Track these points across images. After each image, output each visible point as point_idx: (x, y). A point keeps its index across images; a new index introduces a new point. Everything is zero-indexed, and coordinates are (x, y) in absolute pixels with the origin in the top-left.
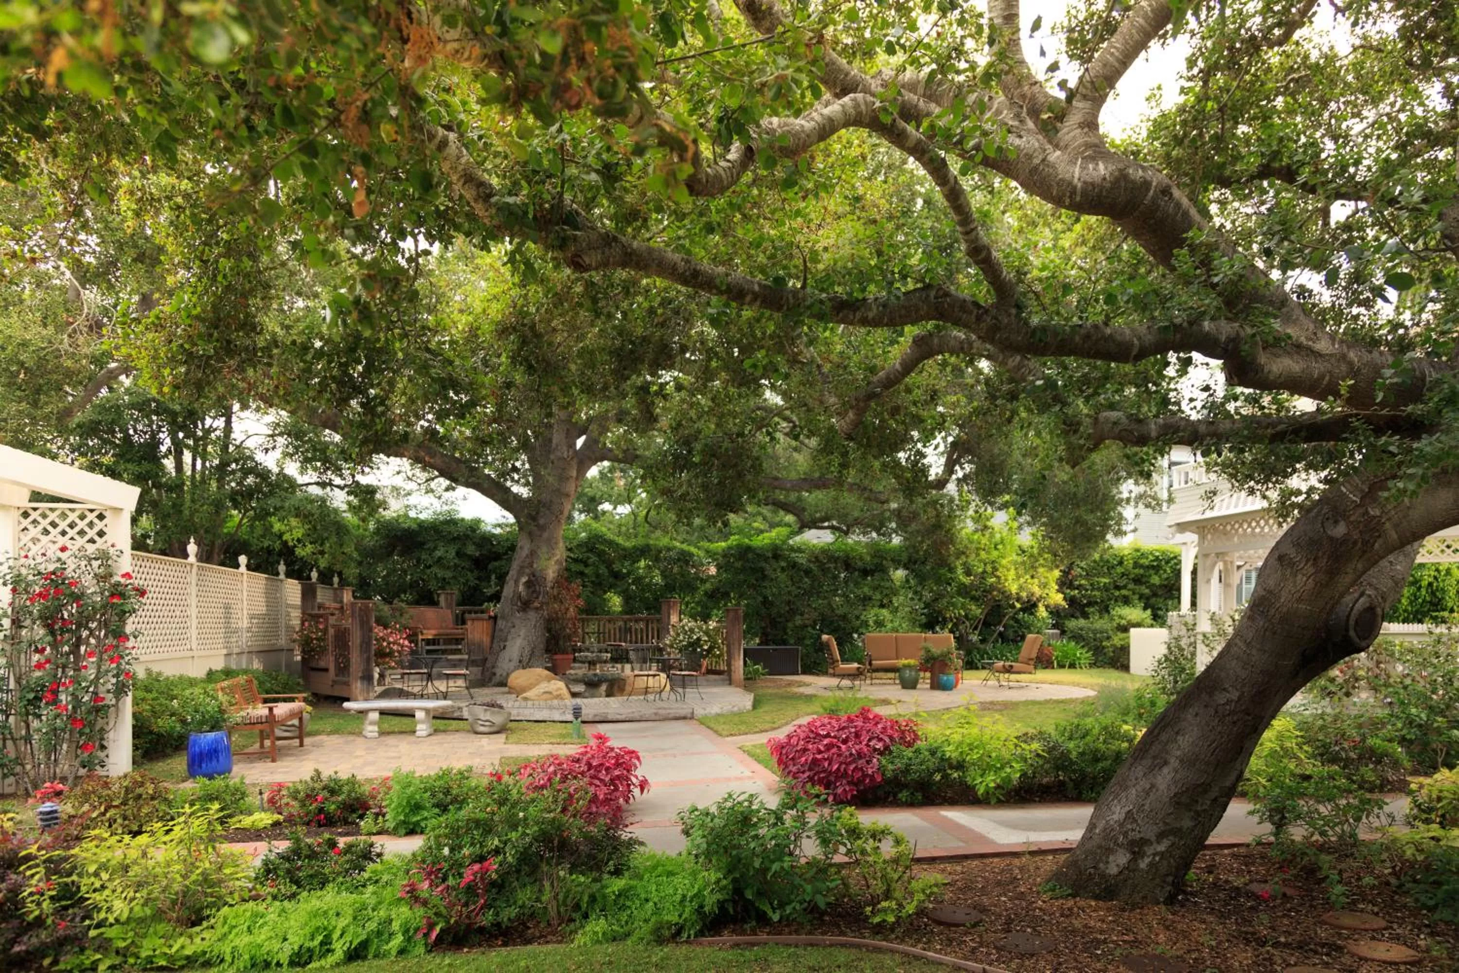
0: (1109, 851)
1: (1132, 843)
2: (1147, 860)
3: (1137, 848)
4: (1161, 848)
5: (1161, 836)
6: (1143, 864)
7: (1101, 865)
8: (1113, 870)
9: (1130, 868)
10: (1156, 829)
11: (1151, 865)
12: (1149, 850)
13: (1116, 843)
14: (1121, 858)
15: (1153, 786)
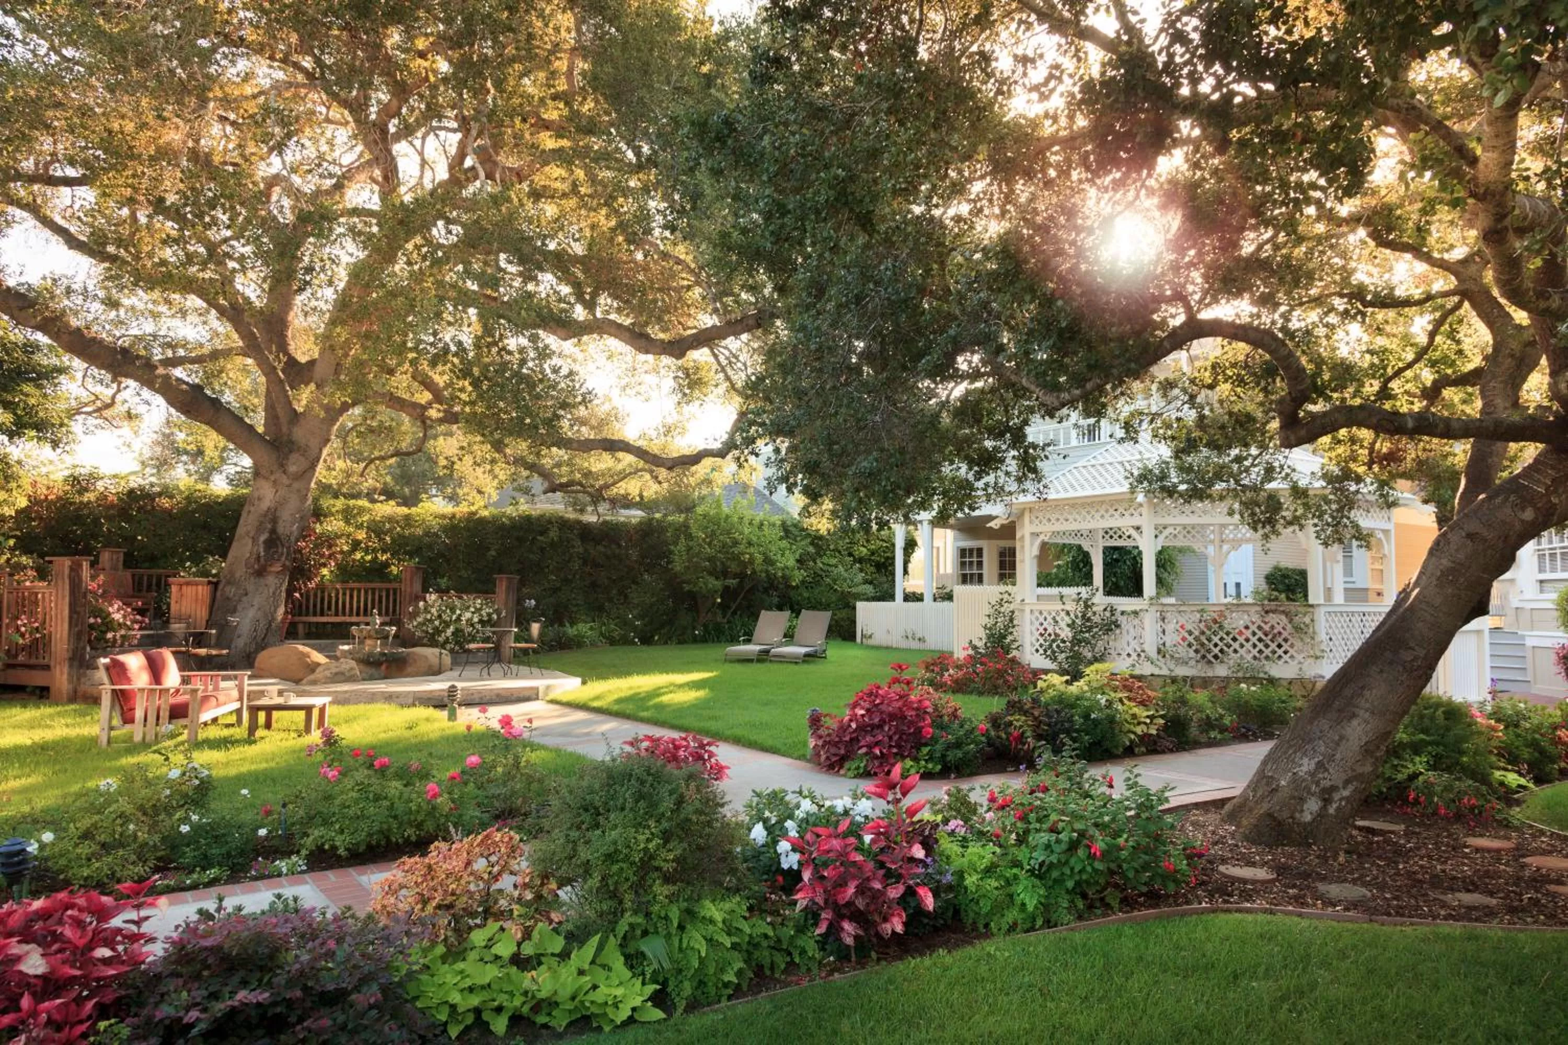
0: (1302, 800)
1: (1324, 790)
2: (1335, 806)
3: (1326, 796)
4: (1346, 793)
5: (1347, 782)
6: (1332, 810)
7: (1297, 815)
8: (1308, 817)
9: (1321, 815)
10: (1344, 777)
11: (1338, 809)
12: (1336, 796)
13: (1309, 792)
14: (1313, 806)
15: (1342, 738)
